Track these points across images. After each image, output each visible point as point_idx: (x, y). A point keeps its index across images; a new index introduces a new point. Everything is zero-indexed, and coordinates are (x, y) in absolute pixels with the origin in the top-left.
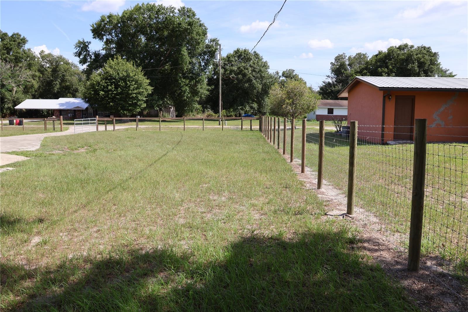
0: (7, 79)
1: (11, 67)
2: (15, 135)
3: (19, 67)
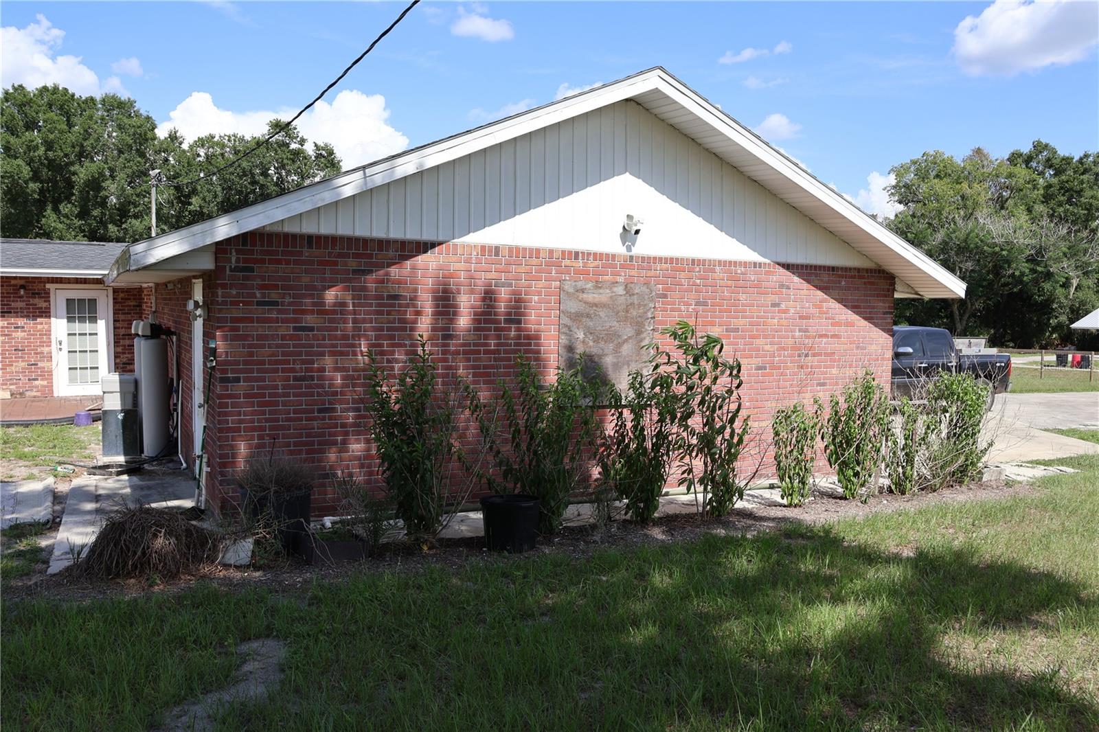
0: (1058, 260)
1: (1069, 233)
2: (1072, 391)
3: (1088, 231)
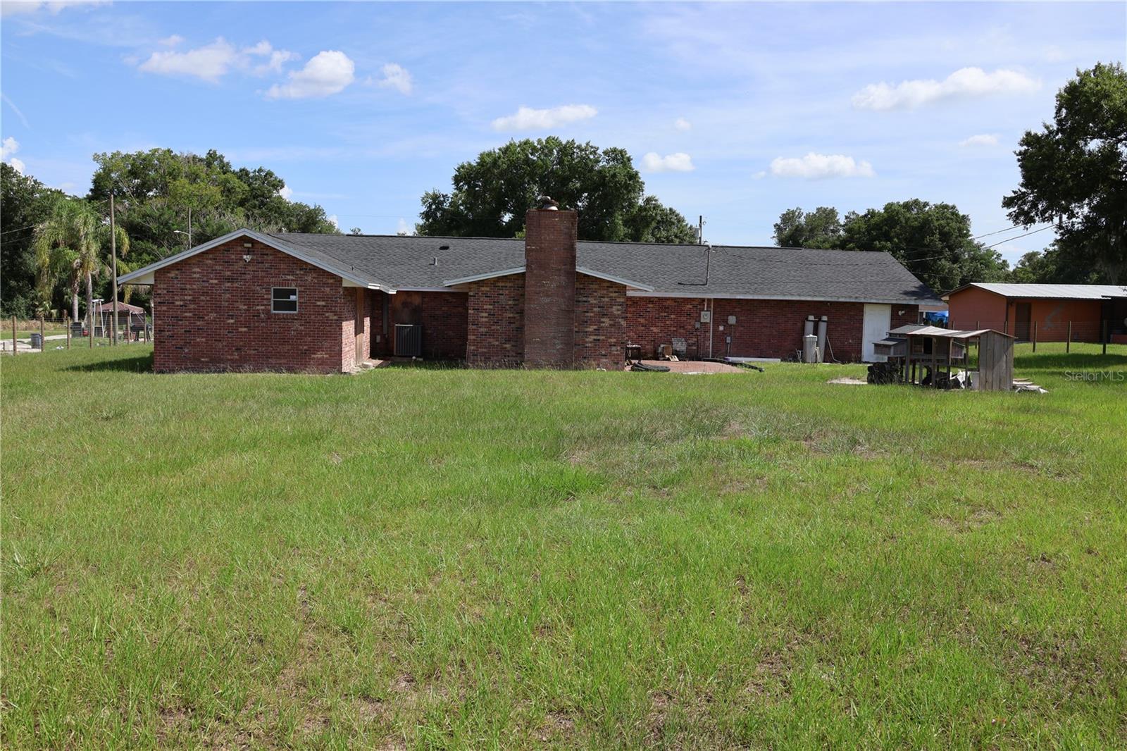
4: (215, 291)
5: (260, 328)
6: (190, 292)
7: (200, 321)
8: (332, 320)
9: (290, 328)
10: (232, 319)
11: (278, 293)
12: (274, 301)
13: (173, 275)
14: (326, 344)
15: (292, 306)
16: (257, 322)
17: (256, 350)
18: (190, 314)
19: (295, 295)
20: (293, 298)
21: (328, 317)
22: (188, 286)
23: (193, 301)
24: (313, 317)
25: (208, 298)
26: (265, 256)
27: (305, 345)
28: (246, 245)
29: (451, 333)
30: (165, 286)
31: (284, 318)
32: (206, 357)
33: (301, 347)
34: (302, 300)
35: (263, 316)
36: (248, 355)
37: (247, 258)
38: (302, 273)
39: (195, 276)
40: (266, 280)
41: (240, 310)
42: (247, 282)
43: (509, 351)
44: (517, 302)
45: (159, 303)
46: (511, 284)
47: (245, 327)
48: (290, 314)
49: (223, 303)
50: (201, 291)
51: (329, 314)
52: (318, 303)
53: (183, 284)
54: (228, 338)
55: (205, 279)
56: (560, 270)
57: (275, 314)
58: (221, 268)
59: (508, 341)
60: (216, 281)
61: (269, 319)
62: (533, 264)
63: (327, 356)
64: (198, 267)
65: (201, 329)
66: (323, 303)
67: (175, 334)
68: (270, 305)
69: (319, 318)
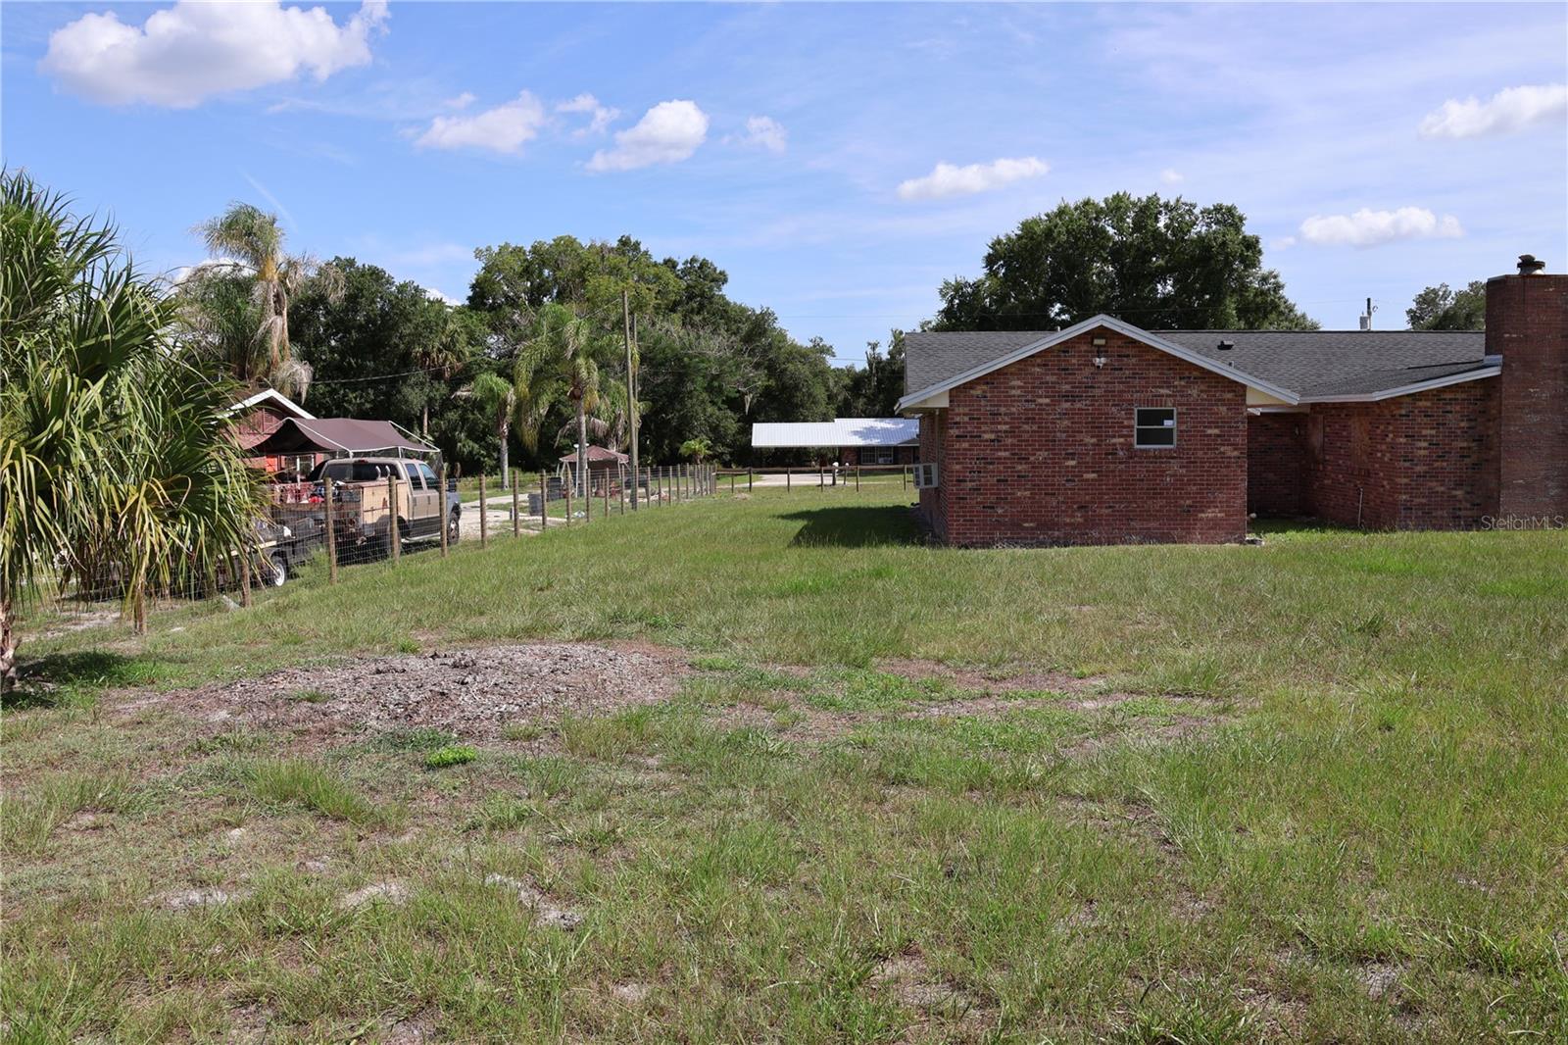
4: (1045, 416)
5: (1117, 474)
6: (1007, 419)
7: (1021, 464)
8: (1230, 458)
9: (1165, 471)
10: (1073, 459)
11: (1143, 417)
12: (1138, 429)
13: (979, 392)
14: (1221, 497)
15: (1166, 436)
16: (1112, 463)
17: (1110, 507)
18: (1007, 454)
19: (1172, 419)
20: (1168, 423)
21: (1224, 453)
22: (1003, 410)
23: (1011, 433)
24: (1200, 454)
25: (1035, 428)
26: (1125, 359)
27: (1188, 498)
28: (1097, 342)
29: (1271, 476)
30: (967, 410)
31: (1155, 457)
32: (1031, 521)
33: (1182, 502)
34: (1184, 427)
35: (1121, 453)
36: (1097, 516)
37: (1100, 361)
38: (1183, 383)
39: (1013, 392)
40: (1127, 396)
41: (1085, 445)
42: (1097, 401)
43: (1460, 501)
44: (1473, 424)
45: (957, 436)
46: (1464, 396)
47: (1093, 472)
48: (1166, 450)
49: (1058, 434)
50: (1023, 417)
51: (1226, 447)
52: (1209, 431)
53: (995, 406)
54: (1065, 489)
55: (1029, 397)
56: (1556, 370)
57: (1140, 450)
58: (1054, 379)
59: (1459, 485)
60: (1047, 401)
61: (1131, 458)
62: (1514, 362)
63: (1223, 514)
64: (1018, 379)
65: (1023, 477)
66: (1216, 431)
67: (982, 485)
68: (1133, 436)
69: (1210, 454)
